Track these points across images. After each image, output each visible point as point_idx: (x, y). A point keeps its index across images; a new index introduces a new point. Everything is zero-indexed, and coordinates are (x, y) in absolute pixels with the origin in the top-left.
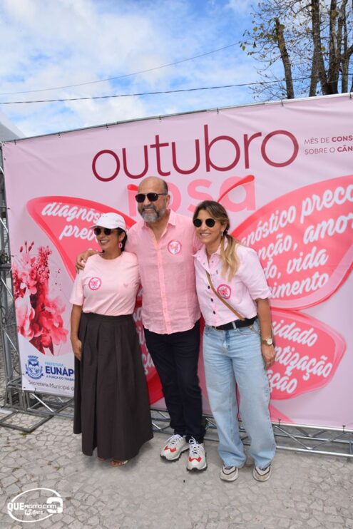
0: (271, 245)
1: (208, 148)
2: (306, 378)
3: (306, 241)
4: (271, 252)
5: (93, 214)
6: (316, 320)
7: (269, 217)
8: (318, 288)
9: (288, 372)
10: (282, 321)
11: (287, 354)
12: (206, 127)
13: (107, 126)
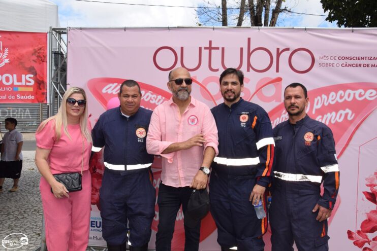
1: (249, 54)
5: (150, 95)
12: (249, 39)
13: (169, 28)
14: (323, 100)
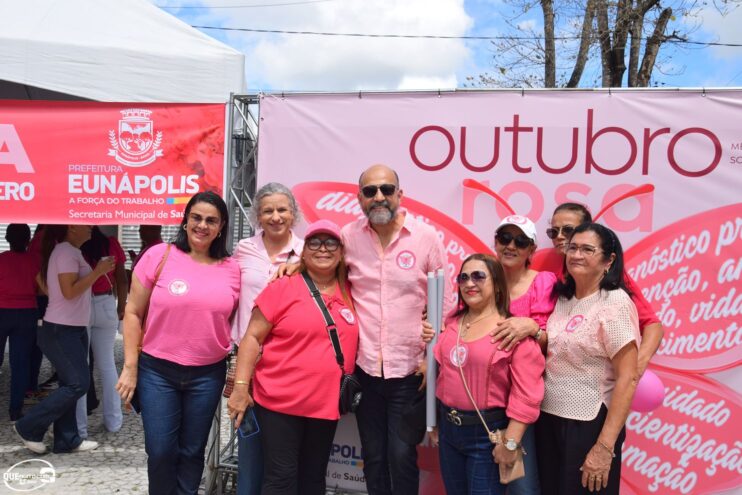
0: (670, 282)
1: (590, 141)
2: (710, 472)
3: (721, 280)
4: (669, 290)
6: (728, 389)
7: (672, 242)
8: (735, 345)
9: (684, 461)
10: (678, 388)
11: (682, 435)
12: (590, 112)
13: (439, 93)
14: (737, 230)
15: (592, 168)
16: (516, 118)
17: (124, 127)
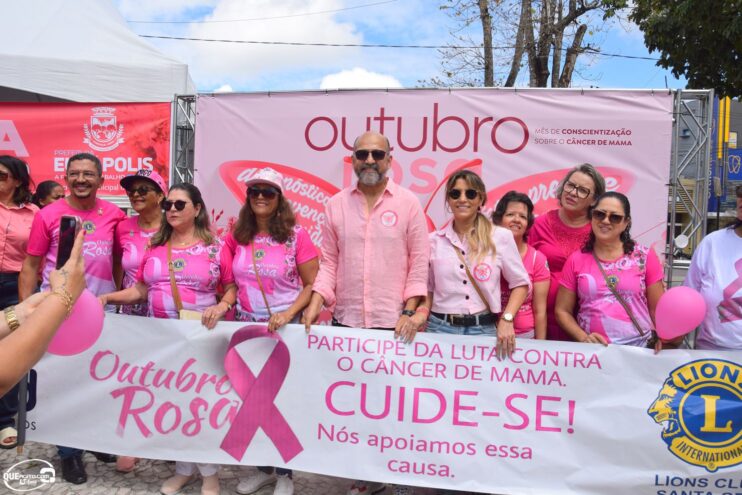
1: (436, 127)
5: (300, 185)
12: (436, 105)
13: (327, 92)
14: (540, 192)
15: (438, 147)
16: (382, 110)
17: (95, 122)
